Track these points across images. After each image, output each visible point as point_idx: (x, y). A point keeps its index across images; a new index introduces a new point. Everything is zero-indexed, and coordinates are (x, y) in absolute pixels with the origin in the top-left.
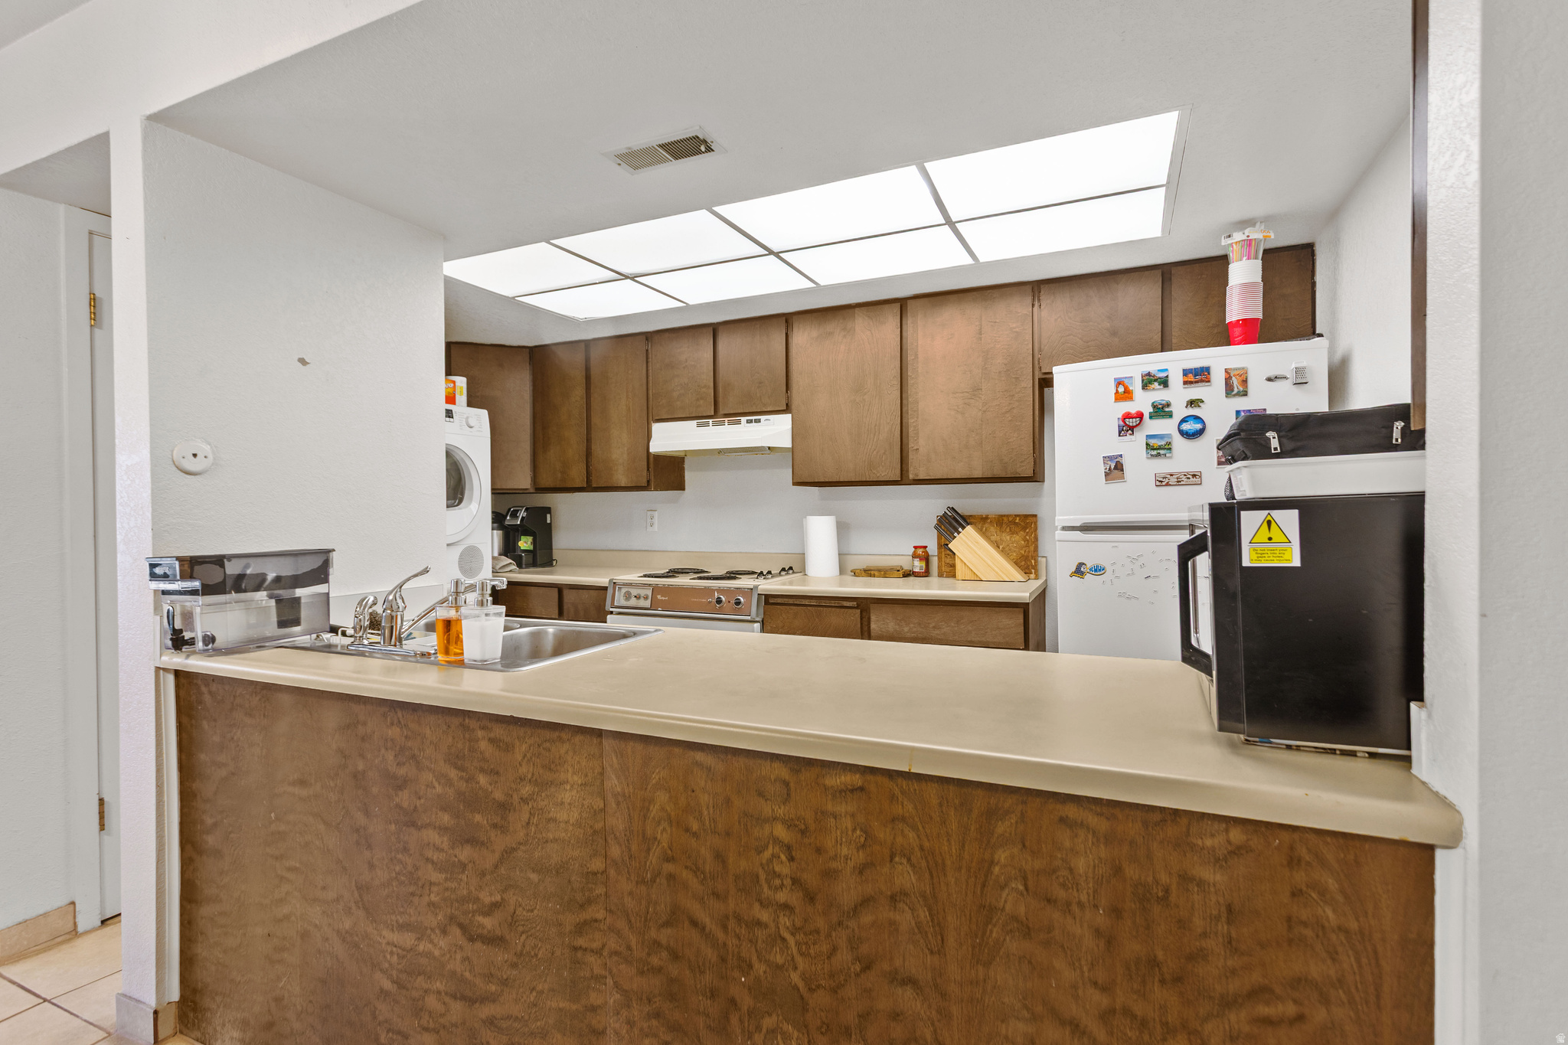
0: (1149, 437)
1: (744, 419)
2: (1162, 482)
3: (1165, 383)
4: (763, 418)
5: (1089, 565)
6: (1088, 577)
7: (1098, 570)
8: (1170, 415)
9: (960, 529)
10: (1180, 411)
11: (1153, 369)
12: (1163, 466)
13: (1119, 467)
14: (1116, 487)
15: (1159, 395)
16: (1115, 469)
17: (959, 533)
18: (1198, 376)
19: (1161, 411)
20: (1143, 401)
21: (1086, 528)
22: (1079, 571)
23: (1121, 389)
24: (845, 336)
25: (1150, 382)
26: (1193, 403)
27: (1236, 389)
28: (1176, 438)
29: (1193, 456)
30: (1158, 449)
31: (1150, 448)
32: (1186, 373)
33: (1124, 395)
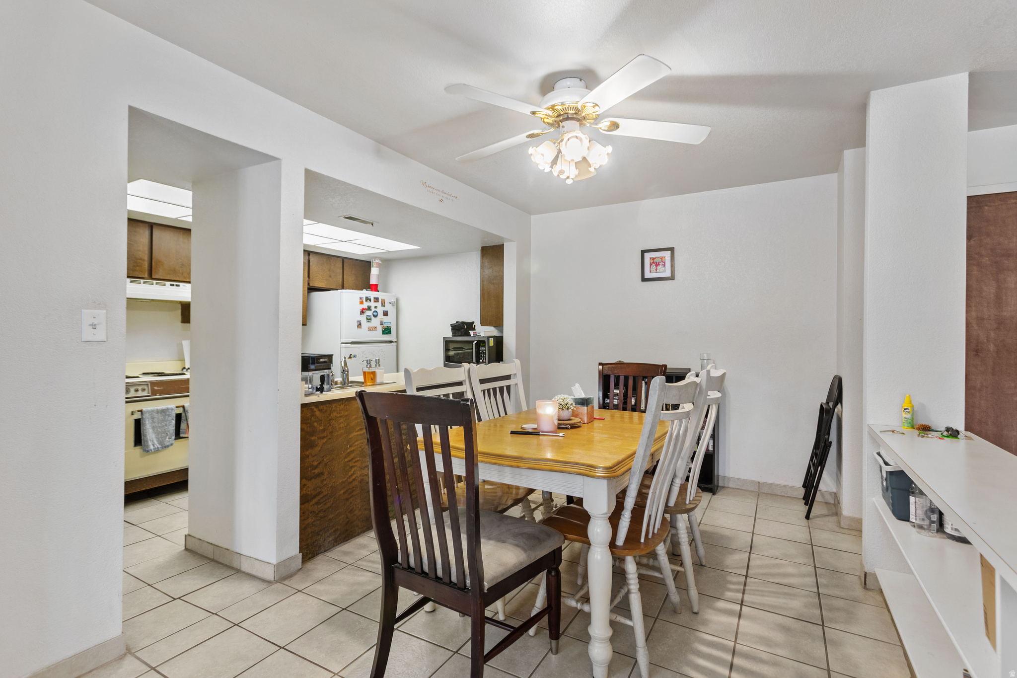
0: (367, 316)
1: (168, 283)
2: (369, 329)
3: (370, 300)
4: (181, 284)
5: (353, 355)
6: (352, 358)
7: (355, 356)
8: (371, 310)
10: (373, 309)
11: (368, 296)
12: (370, 325)
13: (360, 324)
14: (360, 330)
15: (368, 304)
16: (359, 325)
18: (376, 300)
19: (369, 308)
20: (365, 305)
21: (352, 343)
22: (350, 357)
23: (361, 301)
25: (367, 300)
26: (376, 307)
27: (383, 305)
28: (372, 317)
29: (375, 322)
30: (369, 319)
31: (367, 319)
32: (375, 298)
33: (362, 303)
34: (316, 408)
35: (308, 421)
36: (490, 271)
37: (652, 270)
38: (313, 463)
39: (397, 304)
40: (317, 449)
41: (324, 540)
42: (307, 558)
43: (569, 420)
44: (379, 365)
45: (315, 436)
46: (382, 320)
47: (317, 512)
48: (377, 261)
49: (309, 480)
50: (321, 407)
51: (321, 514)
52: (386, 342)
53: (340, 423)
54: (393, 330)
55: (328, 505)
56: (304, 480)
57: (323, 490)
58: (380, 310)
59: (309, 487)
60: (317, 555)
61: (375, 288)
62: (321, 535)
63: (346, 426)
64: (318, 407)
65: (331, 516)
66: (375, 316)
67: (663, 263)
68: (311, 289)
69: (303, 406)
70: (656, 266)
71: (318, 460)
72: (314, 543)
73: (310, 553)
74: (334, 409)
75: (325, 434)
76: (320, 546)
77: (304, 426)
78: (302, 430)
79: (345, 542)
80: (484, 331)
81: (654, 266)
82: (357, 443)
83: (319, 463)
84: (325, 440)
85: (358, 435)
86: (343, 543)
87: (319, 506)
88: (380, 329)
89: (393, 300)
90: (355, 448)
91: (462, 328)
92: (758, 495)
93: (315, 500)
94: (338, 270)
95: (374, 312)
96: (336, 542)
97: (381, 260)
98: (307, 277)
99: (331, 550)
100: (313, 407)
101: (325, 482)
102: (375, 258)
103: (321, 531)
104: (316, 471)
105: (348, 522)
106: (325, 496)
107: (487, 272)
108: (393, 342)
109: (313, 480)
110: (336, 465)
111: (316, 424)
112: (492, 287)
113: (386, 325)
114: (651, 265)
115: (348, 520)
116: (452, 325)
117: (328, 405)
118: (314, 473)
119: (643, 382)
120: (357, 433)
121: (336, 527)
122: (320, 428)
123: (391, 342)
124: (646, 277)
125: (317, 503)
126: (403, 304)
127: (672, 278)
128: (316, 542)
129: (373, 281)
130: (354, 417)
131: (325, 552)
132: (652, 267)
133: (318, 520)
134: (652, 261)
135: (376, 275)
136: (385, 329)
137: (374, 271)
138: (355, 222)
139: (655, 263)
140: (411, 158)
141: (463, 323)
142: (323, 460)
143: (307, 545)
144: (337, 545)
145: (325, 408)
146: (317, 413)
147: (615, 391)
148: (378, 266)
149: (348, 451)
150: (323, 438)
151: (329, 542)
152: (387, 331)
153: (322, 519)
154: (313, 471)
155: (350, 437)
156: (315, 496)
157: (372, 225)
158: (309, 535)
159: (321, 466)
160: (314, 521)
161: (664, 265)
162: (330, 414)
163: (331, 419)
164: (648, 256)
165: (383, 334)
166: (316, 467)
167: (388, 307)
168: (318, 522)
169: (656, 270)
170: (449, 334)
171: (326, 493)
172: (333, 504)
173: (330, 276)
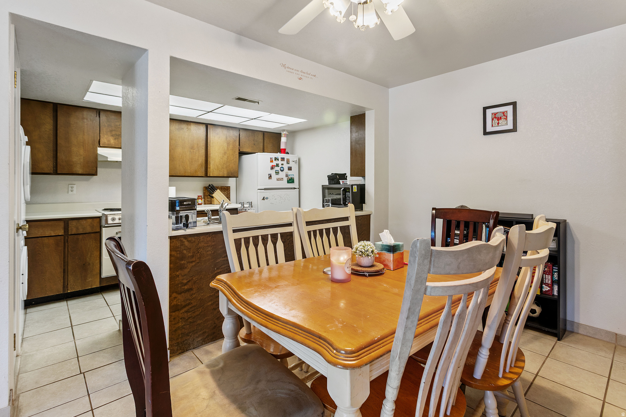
0: (276, 170)
2: (278, 180)
3: (278, 160)
5: (265, 197)
6: (265, 200)
7: (267, 198)
9: (216, 191)
10: (280, 166)
11: (276, 157)
12: (278, 176)
13: (271, 176)
14: (270, 180)
15: (277, 162)
16: (270, 177)
17: (215, 191)
18: (283, 159)
19: (277, 165)
20: (275, 163)
21: (265, 189)
23: (271, 160)
24: (188, 130)
25: (276, 159)
26: (282, 164)
27: (288, 162)
28: (280, 171)
29: (282, 175)
30: (277, 173)
31: (276, 172)
32: (281, 158)
33: (272, 161)
34: (185, 239)
35: (178, 249)
36: (357, 134)
37: (494, 124)
38: (183, 281)
39: (299, 162)
40: (186, 271)
41: (194, 340)
42: (178, 353)
43: (372, 266)
44: (252, 207)
45: (185, 261)
46: (287, 173)
47: (187, 318)
48: (284, 133)
49: (179, 294)
50: (190, 239)
51: (190, 320)
52: (291, 188)
53: (208, 251)
54: (296, 180)
55: (197, 313)
56: (174, 295)
57: (192, 301)
58: (286, 166)
59: (179, 299)
60: (186, 351)
61: (284, 151)
62: (191, 336)
63: (214, 253)
64: (187, 239)
65: (199, 322)
66: (282, 171)
67: (505, 117)
68: (241, 154)
69: (171, 238)
70: (498, 120)
71: (187, 279)
72: (184, 341)
73: (180, 349)
74: (201, 240)
75: (194, 259)
76: (189, 344)
77: (173, 253)
78: (171, 256)
79: (213, 342)
80: (351, 180)
81: (496, 121)
82: (223, 266)
83: (189, 281)
84: (194, 264)
85: (224, 260)
86: (211, 343)
87: (189, 314)
88: (285, 179)
89: (295, 160)
90: (221, 270)
91: (335, 178)
92: (615, 348)
93: (185, 309)
94: (260, 140)
95: (281, 168)
96: (204, 341)
97: (288, 132)
98: (238, 145)
99: (199, 347)
100: (182, 239)
101: (194, 296)
102: (284, 130)
103: (190, 333)
104: (186, 287)
105: (215, 326)
106: (194, 306)
107: (354, 135)
108: (296, 188)
109: (183, 294)
110: (204, 283)
111: (185, 252)
112: (358, 146)
113: (290, 177)
114: (493, 119)
115: (215, 325)
116: (328, 176)
117: (196, 237)
118: (183, 289)
119: (484, 225)
120: (223, 259)
121: (205, 330)
122: (189, 254)
123: (295, 188)
124: (488, 130)
125: (187, 312)
126: (303, 162)
127: (514, 129)
128: (186, 341)
129: (282, 147)
130: (221, 246)
131: (194, 349)
132: (494, 122)
133: (188, 324)
134: (493, 116)
135: (284, 142)
136: (290, 179)
137: (283, 139)
138: (245, 102)
139: (497, 118)
140: (270, 46)
141: (336, 174)
142: (192, 279)
143: (177, 343)
144: (205, 344)
145: (193, 239)
146: (186, 243)
147: (456, 232)
148: (286, 136)
149: (215, 272)
150: (192, 262)
151: (198, 342)
152: (291, 181)
153: (191, 324)
154: (183, 287)
155: (217, 261)
156: (185, 306)
157: (258, 103)
158: (179, 335)
159: (190, 284)
160: (184, 325)
161: (506, 119)
162: (198, 244)
163: (199, 248)
164: (489, 112)
165: (288, 183)
166: (186, 284)
167: (291, 164)
168: (188, 326)
169: (498, 124)
170: (326, 183)
171: (195, 304)
172: (201, 312)
173: (254, 145)
